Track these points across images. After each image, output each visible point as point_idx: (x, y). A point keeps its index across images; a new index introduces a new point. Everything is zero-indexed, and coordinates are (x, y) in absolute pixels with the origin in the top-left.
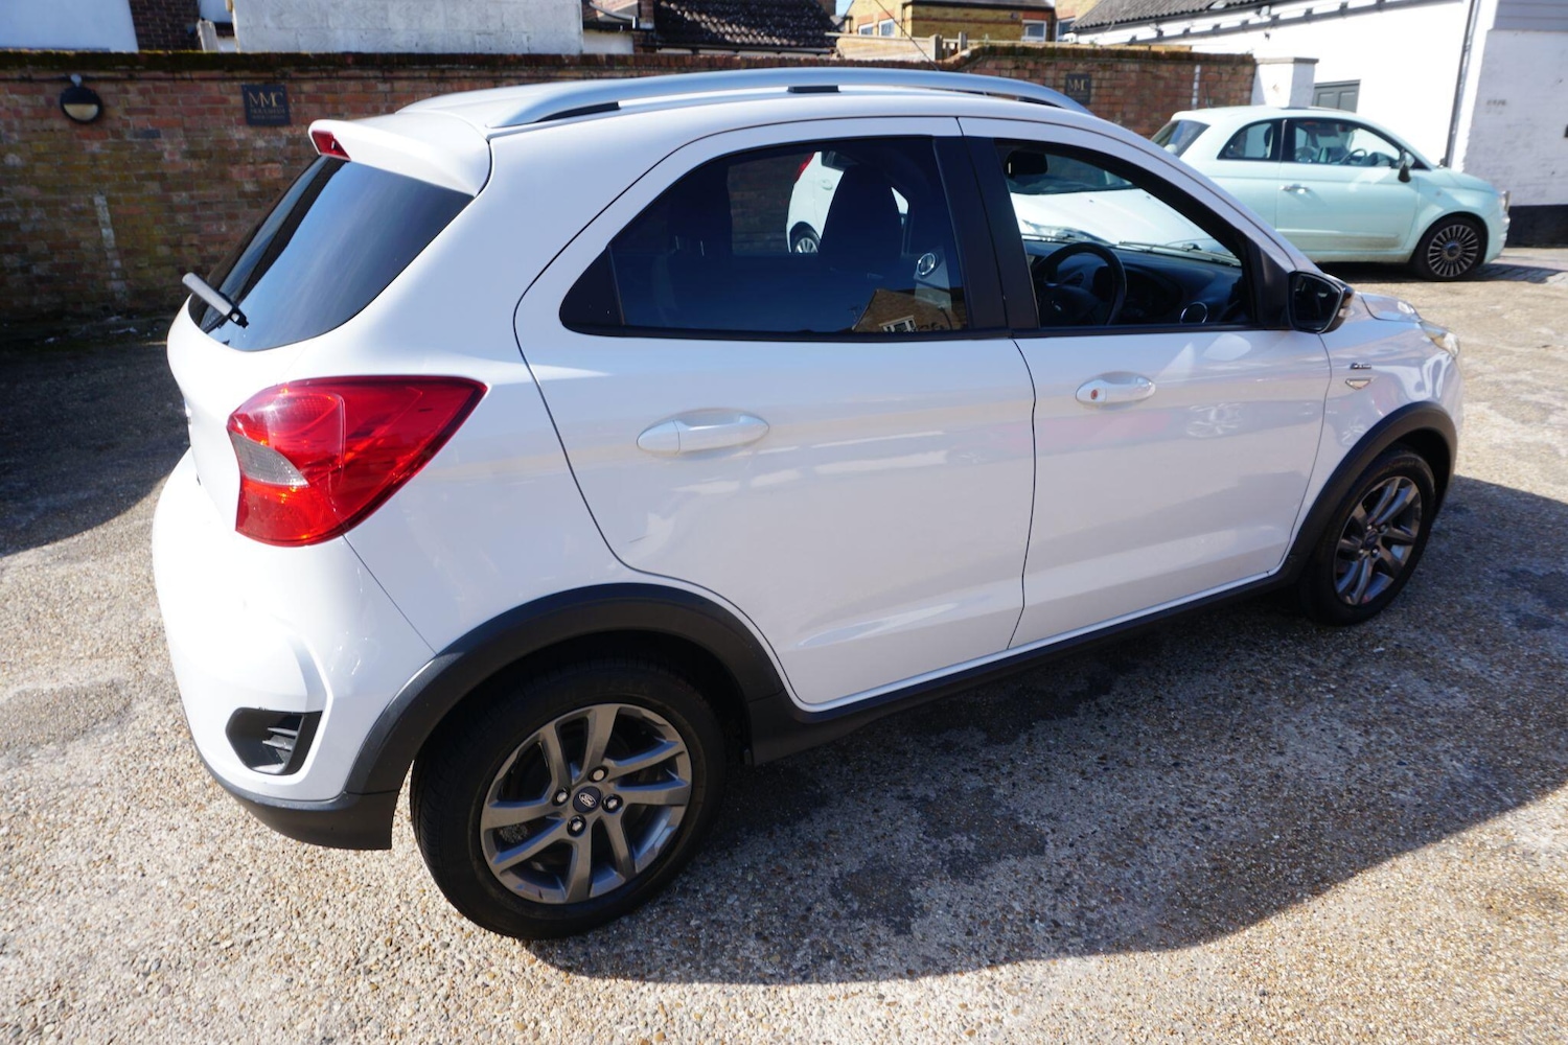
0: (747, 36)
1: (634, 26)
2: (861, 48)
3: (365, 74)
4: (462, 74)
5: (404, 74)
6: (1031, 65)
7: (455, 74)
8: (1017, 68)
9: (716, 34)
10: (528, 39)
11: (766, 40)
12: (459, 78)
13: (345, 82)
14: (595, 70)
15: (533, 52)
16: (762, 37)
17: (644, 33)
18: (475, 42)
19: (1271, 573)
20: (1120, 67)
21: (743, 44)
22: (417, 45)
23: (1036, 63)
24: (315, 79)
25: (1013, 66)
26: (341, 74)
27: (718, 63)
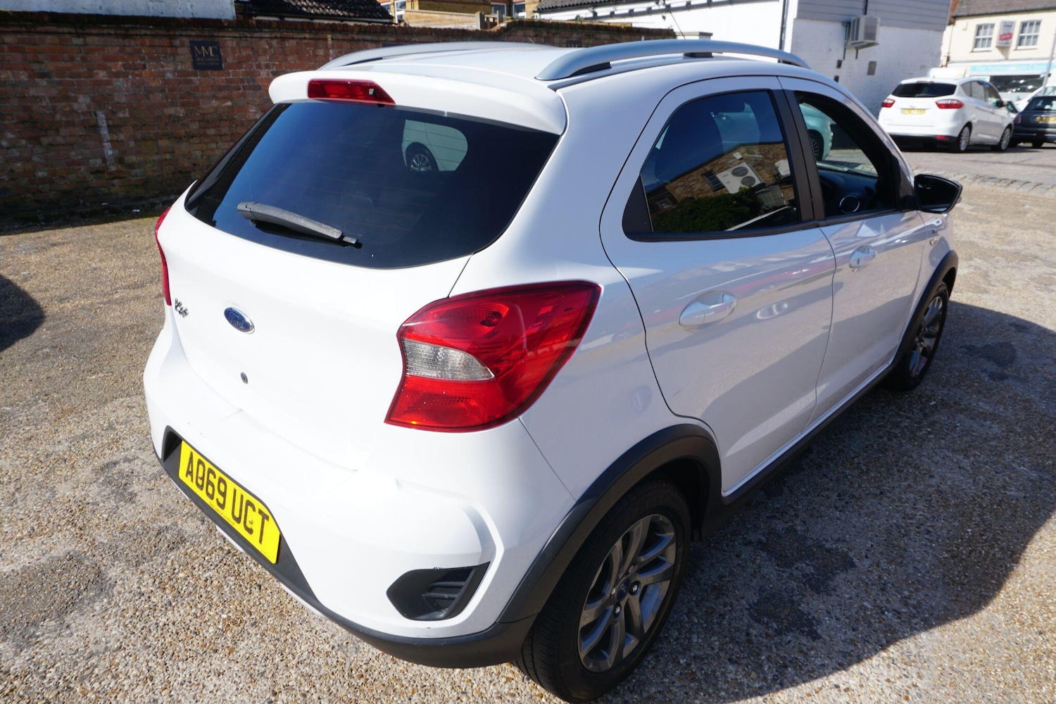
0: (318, 8)
2: (422, 20)
3: (60, 30)
4: (143, 32)
5: (94, 31)
6: (545, 34)
7: (138, 32)
8: (536, 36)
9: (295, 7)
10: (192, 6)
11: (332, 11)
12: (141, 36)
13: (42, 36)
15: (196, 16)
16: (329, 9)
17: (243, 5)
18: (148, 8)
20: (598, 36)
21: (316, 14)
22: (100, 8)
23: (548, 33)
24: (16, 33)
25: (534, 34)
26: (39, 29)
27: (338, 28)
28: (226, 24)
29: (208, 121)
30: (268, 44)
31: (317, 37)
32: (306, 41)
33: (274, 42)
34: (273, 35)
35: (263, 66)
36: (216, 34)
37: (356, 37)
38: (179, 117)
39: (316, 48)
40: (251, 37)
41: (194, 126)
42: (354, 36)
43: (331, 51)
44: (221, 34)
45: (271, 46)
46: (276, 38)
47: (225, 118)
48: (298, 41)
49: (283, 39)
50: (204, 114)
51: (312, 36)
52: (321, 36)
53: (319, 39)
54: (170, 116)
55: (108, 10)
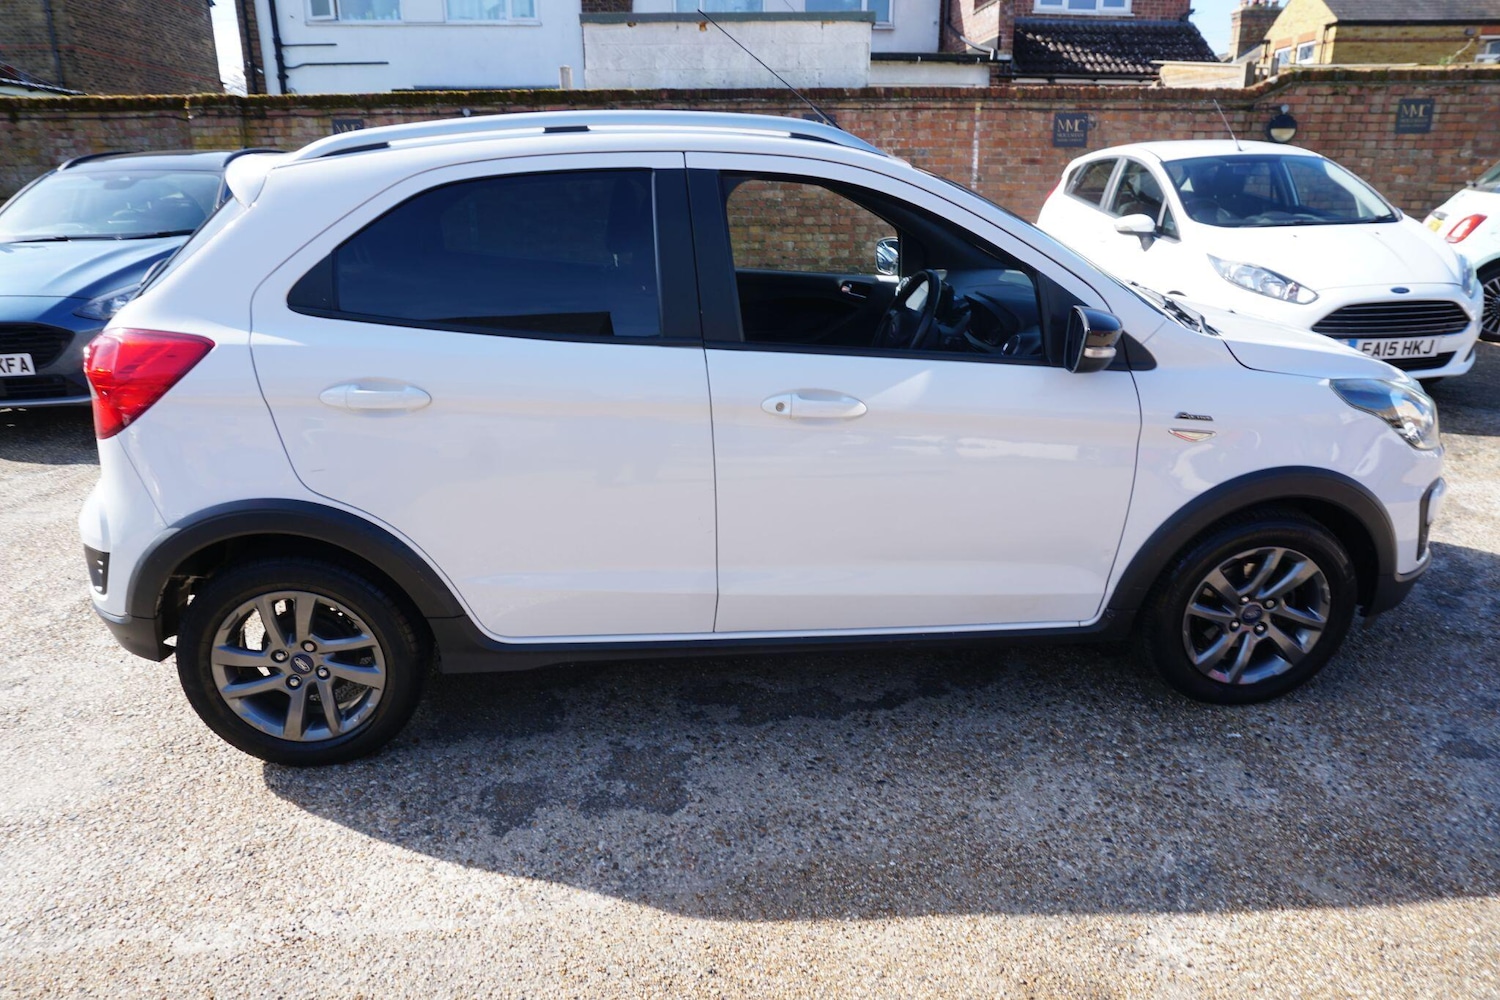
0: (1109, 65)
1: (991, 58)
4: (755, 106)
6: (1354, 90)
7: (749, 106)
8: (1335, 94)
9: (1076, 64)
11: (1130, 68)
14: (873, 102)
15: (823, 86)
16: (1126, 65)
17: (1001, 64)
18: (773, 79)
19: (1083, 624)
21: (1103, 72)
23: (1361, 88)
25: (1330, 91)
27: (993, 94)
28: (848, 94)
29: (807, 208)
30: (895, 116)
31: (961, 106)
32: (946, 112)
33: (904, 114)
34: (904, 105)
35: (884, 144)
36: (834, 106)
37: (1016, 104)
38: (776, 202)
39: (957, 120)
40: (875, 109)
41: (792, 214)
42: (1013, 103)
43: (978, 124)
44: (840, 106)
45: (898, 118)
46: (907, 108)
47: (828, 205)
48: (935, 111)
49: (916, 109)
50: (805, 200)
51: (955, 105)
52: (968, 104)
53: (964, 109)
54: (767, 200)
55: (731, 83)
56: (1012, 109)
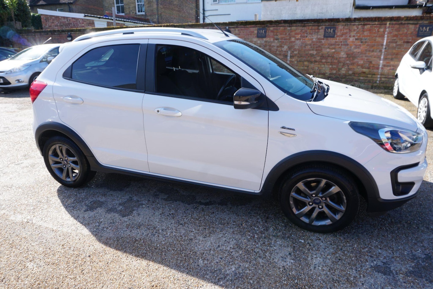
3: (285, 25)
4: (310, 24)
5: (294, 25)
7: (308, 25)
10: (334, 14)
12: (308, 26)
13: (280, 27)
14: (349, 23)
18: (318, 16)
24: (273, 27)
26: (280, 25)
28: (341, 20)
29: (323, 57)
30: (357, 27)
31: (382, 23)
32: (375, 25)
33: (360, 26)
34: (360, 23)
35: (352, 36)
36: (336, 24)
37: (403, 22)
38: (314, 55)
39: (379, 28)
40: (350, 25)
41: (318, 58)
42: (402, 22)
43: (387, 29)
44: (338, 24)
45: (358, 28)
46: (361, 24)
47: (330, 56)
48: (371, 25)
49: (364, 25)
50: (323, 54)
51: (379, 23)
52: (384, 23)
53: (382, 24)
54: (311, 54)
55: (304, 17)
56: (402, 24)
